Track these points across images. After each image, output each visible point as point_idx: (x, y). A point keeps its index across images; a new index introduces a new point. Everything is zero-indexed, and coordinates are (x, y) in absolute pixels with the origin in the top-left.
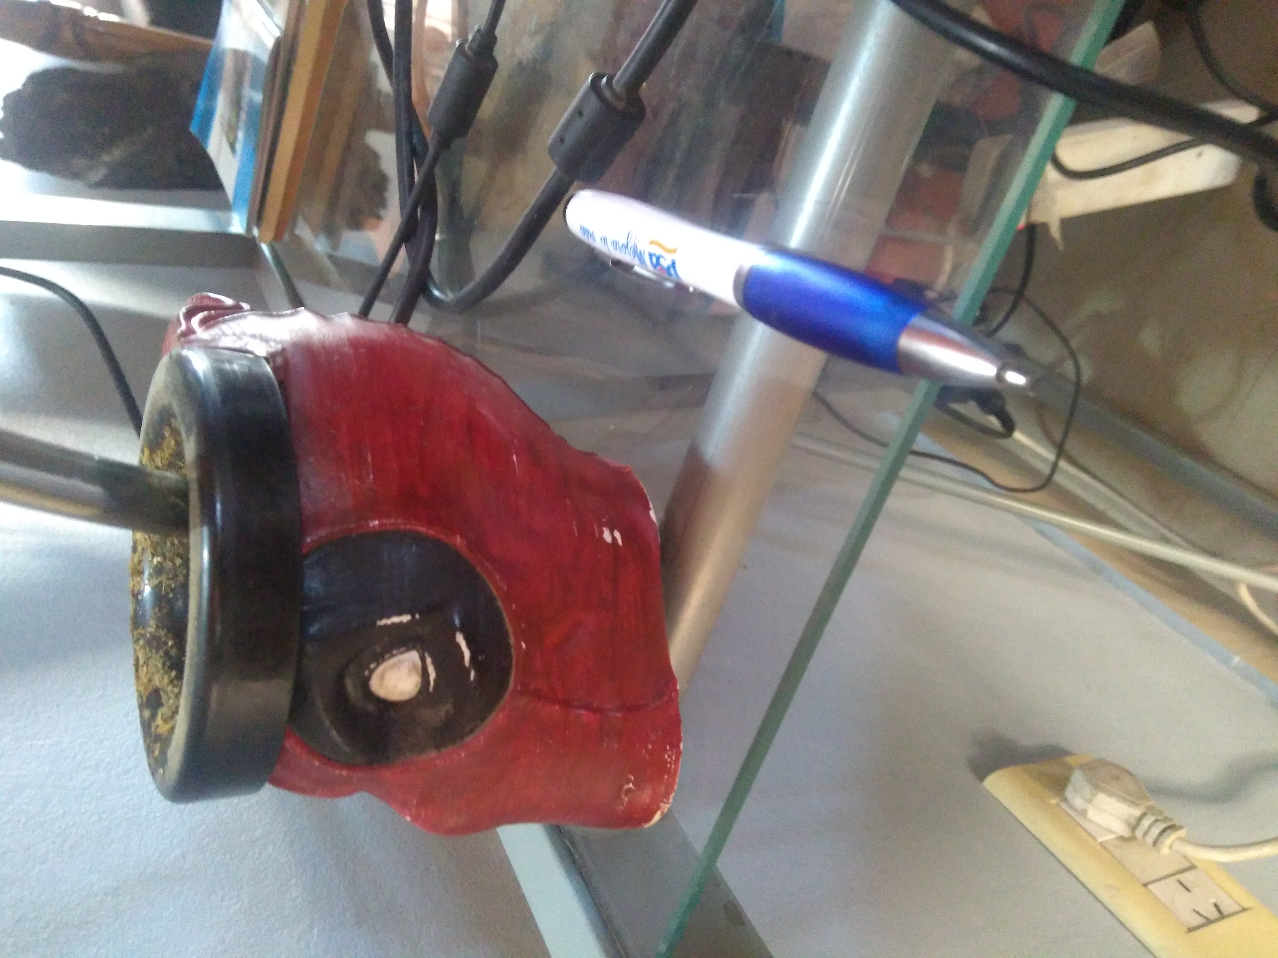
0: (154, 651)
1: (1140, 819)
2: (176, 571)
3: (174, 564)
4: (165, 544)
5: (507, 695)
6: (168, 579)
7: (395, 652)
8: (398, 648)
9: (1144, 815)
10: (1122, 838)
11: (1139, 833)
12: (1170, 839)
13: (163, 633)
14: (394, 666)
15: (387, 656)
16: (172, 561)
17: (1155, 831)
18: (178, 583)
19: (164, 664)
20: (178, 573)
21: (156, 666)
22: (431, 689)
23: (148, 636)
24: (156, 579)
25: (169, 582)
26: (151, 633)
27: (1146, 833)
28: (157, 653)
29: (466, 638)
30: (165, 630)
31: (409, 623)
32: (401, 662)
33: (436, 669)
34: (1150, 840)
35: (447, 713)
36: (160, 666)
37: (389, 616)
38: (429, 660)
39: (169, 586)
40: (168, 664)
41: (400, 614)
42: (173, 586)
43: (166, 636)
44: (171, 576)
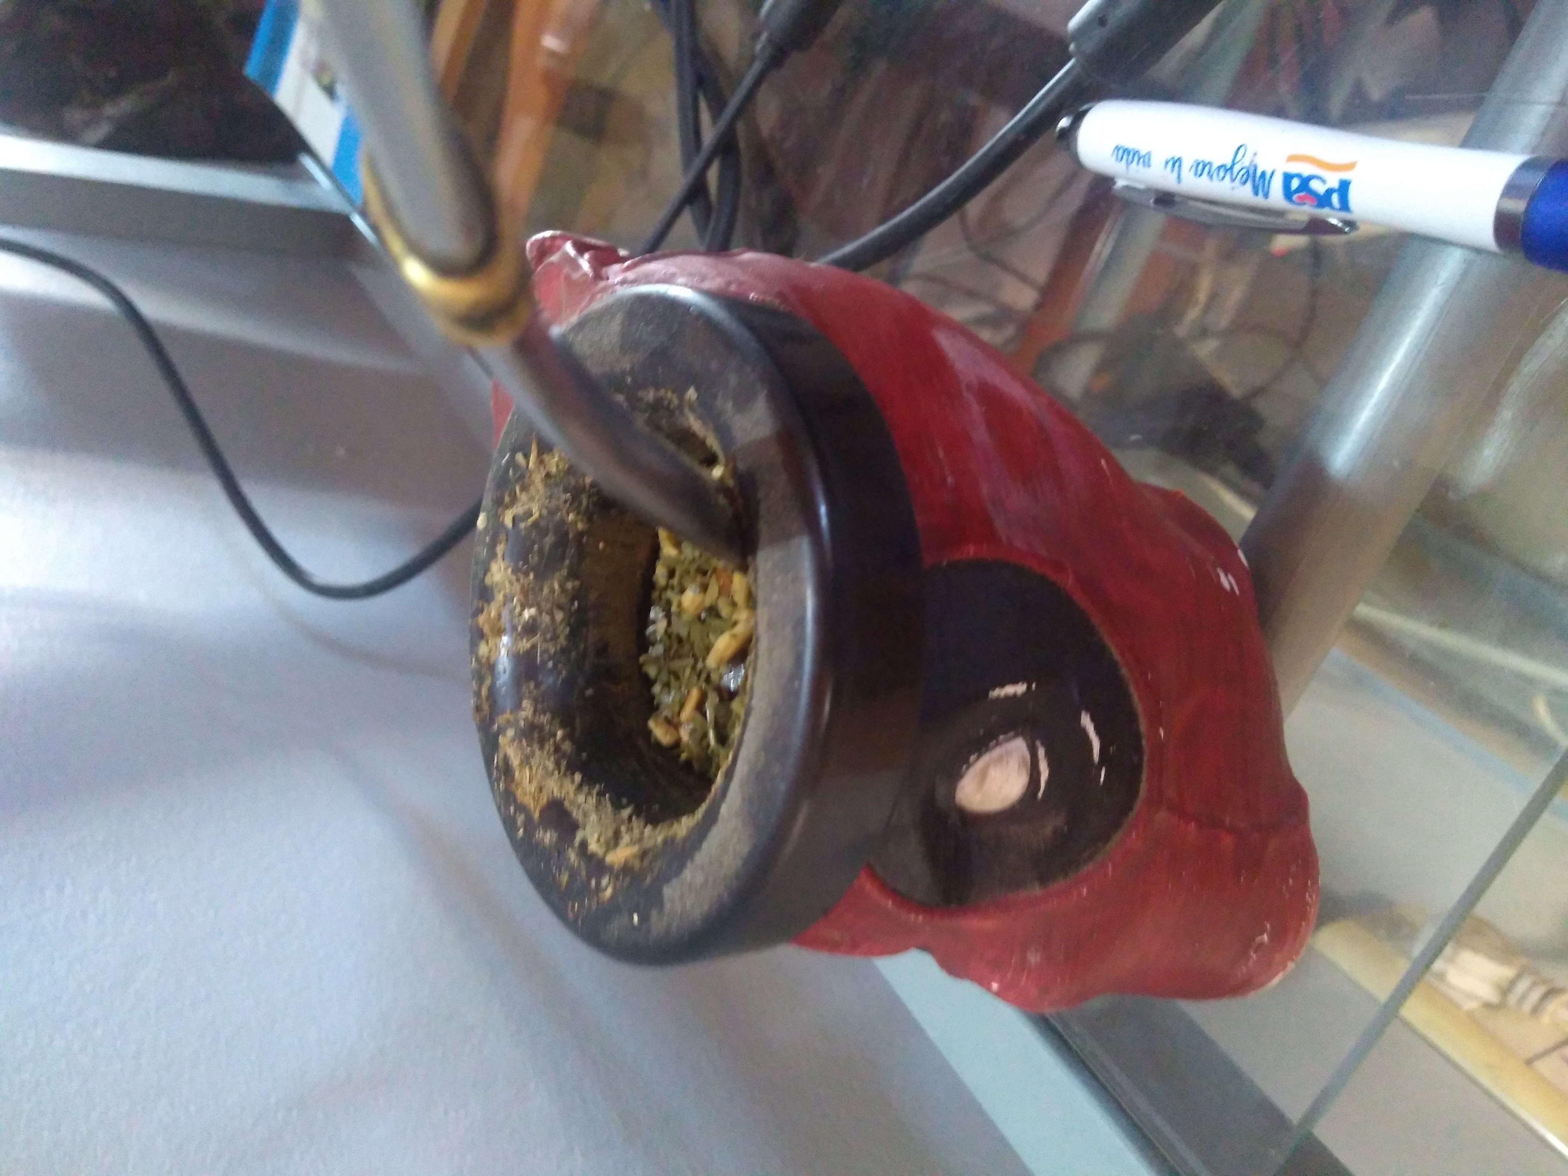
0: (536, 747)
1: (1513, 983)
2: (555, 630)
3: (553, 619)
4: (541, 590)
5: (1138, 805)
6: (545, 640)
7: (1001, 737)
8: (1005, 733)
9: (1519, 977)
10: (1488, 1006)
11: (1512, 999)
12: (1553, 1006)
13: (544, 719)
14: (1000, 759)
15: (992, 744)
16: (551, 613)
17: (1535, 996)
18: (559, 647)
19: (558, 764)
20: (559, 631)
21: (545, 768)
22: (1040, 794)
23: (522, 723)
24: (528, 641)
25: (545, 646)
26: (526, 719)
27: (1523, 998)
28: (542, 747)
29: (1093, 719)
30: (548, 716)
31: (1024, 695)
32: (1009, 753)
33: (1050, 765)
34: (1527, 1006)
35: (1055, 831)
36: (550, 765)
37: (1002, 686)
38: (1041, 752)
39: (546, 651)
40: (564, 763)
41: (1015, 682)
42: (552, 651)
43: (551, 723)
44: (549, 636)
